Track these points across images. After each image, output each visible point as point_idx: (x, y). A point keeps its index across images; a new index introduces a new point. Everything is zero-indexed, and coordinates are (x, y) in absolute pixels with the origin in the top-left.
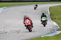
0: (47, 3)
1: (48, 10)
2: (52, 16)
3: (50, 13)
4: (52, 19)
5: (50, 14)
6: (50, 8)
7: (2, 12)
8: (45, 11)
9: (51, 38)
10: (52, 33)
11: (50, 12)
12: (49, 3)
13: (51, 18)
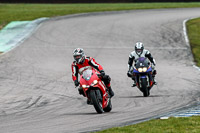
0: (181, 7)
1: (184, 29)
2: (195, 50)
3: (190, 39)
4: (195, 61)
5: (191, 44)
6: (190, 24)
7: (33, 35)
8: (174, 33)
9: (193, 122)
10: (195, 105)
11: (189, 37)
12: (186, 7)
13: (194, 56)
